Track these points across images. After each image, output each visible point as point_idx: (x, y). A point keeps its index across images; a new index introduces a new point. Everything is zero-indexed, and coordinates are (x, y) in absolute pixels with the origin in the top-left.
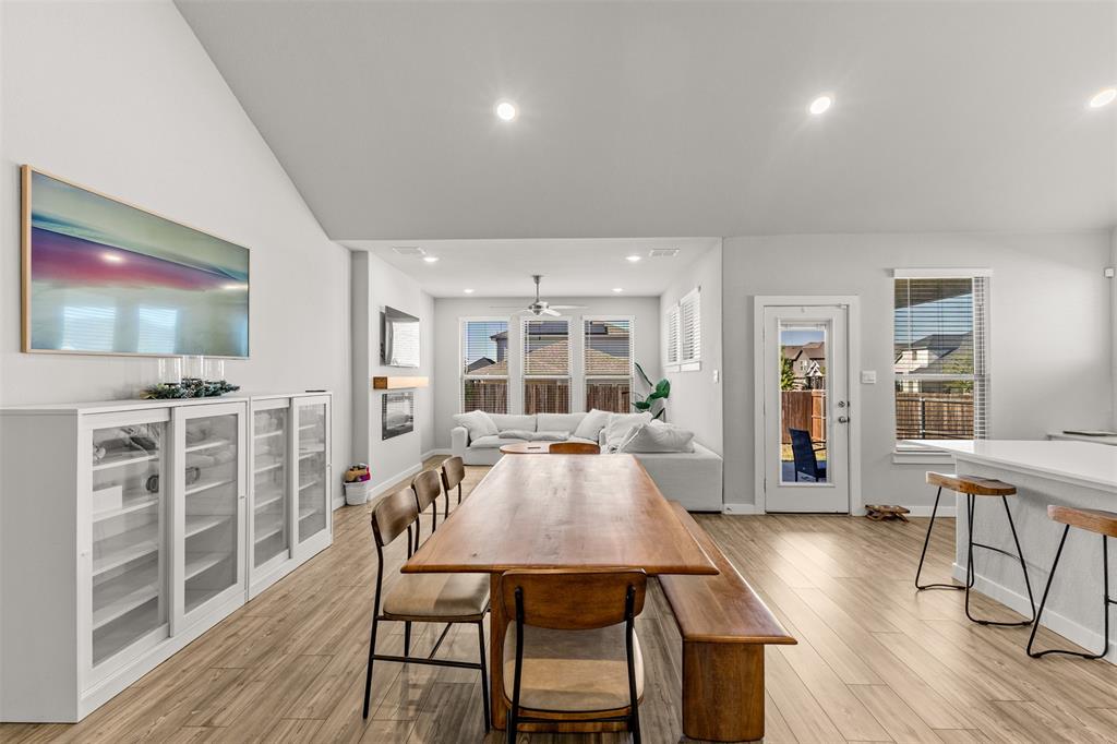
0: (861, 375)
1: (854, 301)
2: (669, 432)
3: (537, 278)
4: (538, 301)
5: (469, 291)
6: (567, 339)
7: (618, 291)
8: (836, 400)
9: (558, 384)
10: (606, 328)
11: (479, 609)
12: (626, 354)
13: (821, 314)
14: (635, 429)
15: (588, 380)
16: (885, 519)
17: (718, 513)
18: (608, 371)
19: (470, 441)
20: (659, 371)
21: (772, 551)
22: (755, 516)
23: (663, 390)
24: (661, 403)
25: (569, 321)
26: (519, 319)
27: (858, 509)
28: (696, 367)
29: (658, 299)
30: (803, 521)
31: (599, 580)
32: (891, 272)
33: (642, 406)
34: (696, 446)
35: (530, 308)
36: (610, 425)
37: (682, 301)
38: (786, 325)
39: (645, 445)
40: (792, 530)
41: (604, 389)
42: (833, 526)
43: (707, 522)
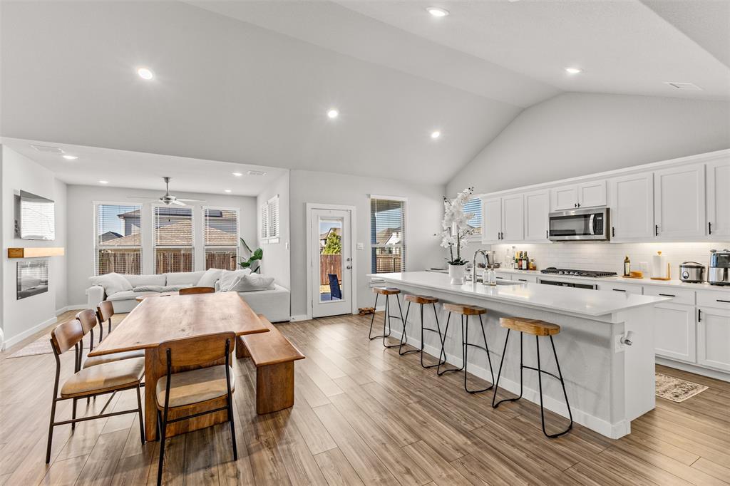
0: (357, 245)
1: (353, 208)
2: (260, 278)
3: (167, 179)
4: (167, 195)
5: (104, 182)
6: (190, 219)
7: (228, 191)
8: (346, 258)
9: (182, 252)
10: (221, 213)
11: (137, 378)
12: (234, 231)
13: (339, 214)
14: (239, 278)
15: (207, 250)
16: (366, 314)
17: (288, 322)
18: (222, 242)
19: (106, 296)
20: (256, 243)
21: (312, 335)
22: (307, 321)
23: (259, 255)
24: (257, 262)
25: (193, 209)
26: (150, 205)
27: (355, 312)
28: (277, 241)
29: (255, 198)
30: (331, 320)
31: (212, 338)
32: (369, 196)
33: (244, 265)
34: (276, 286)
35: (162, 199)
36: (223, 277)
37: (270, 201)
38: (323, 219)
39: (245, 287)
40: (324, 324)
41: (220, 256)
42: (344, 321)
43: (281, 327)
